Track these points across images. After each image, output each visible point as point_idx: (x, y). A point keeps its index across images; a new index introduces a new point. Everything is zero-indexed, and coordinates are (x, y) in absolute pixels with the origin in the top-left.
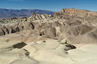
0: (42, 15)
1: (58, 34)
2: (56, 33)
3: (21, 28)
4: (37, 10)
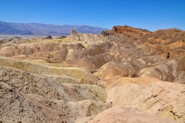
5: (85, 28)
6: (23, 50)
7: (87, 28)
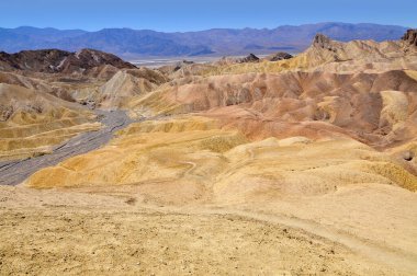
0: (350, 43)
1: (390, 121)
2: (382, 117)
3: (258, 90)
4: (334, 25)
5: (332, 29)
6: (226, 94)
7: (336, 29)
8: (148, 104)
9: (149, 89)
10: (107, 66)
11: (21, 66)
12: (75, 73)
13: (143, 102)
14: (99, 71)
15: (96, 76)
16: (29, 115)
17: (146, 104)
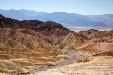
8: (86, 50)
9: (83, 42)
10: (58, 29)
11: (23, 26)
12: (44, 31)
13: (83, 48)
14: (54, 31)
15: (52, 33)
16: (39, 48)
17: (85, 49)
